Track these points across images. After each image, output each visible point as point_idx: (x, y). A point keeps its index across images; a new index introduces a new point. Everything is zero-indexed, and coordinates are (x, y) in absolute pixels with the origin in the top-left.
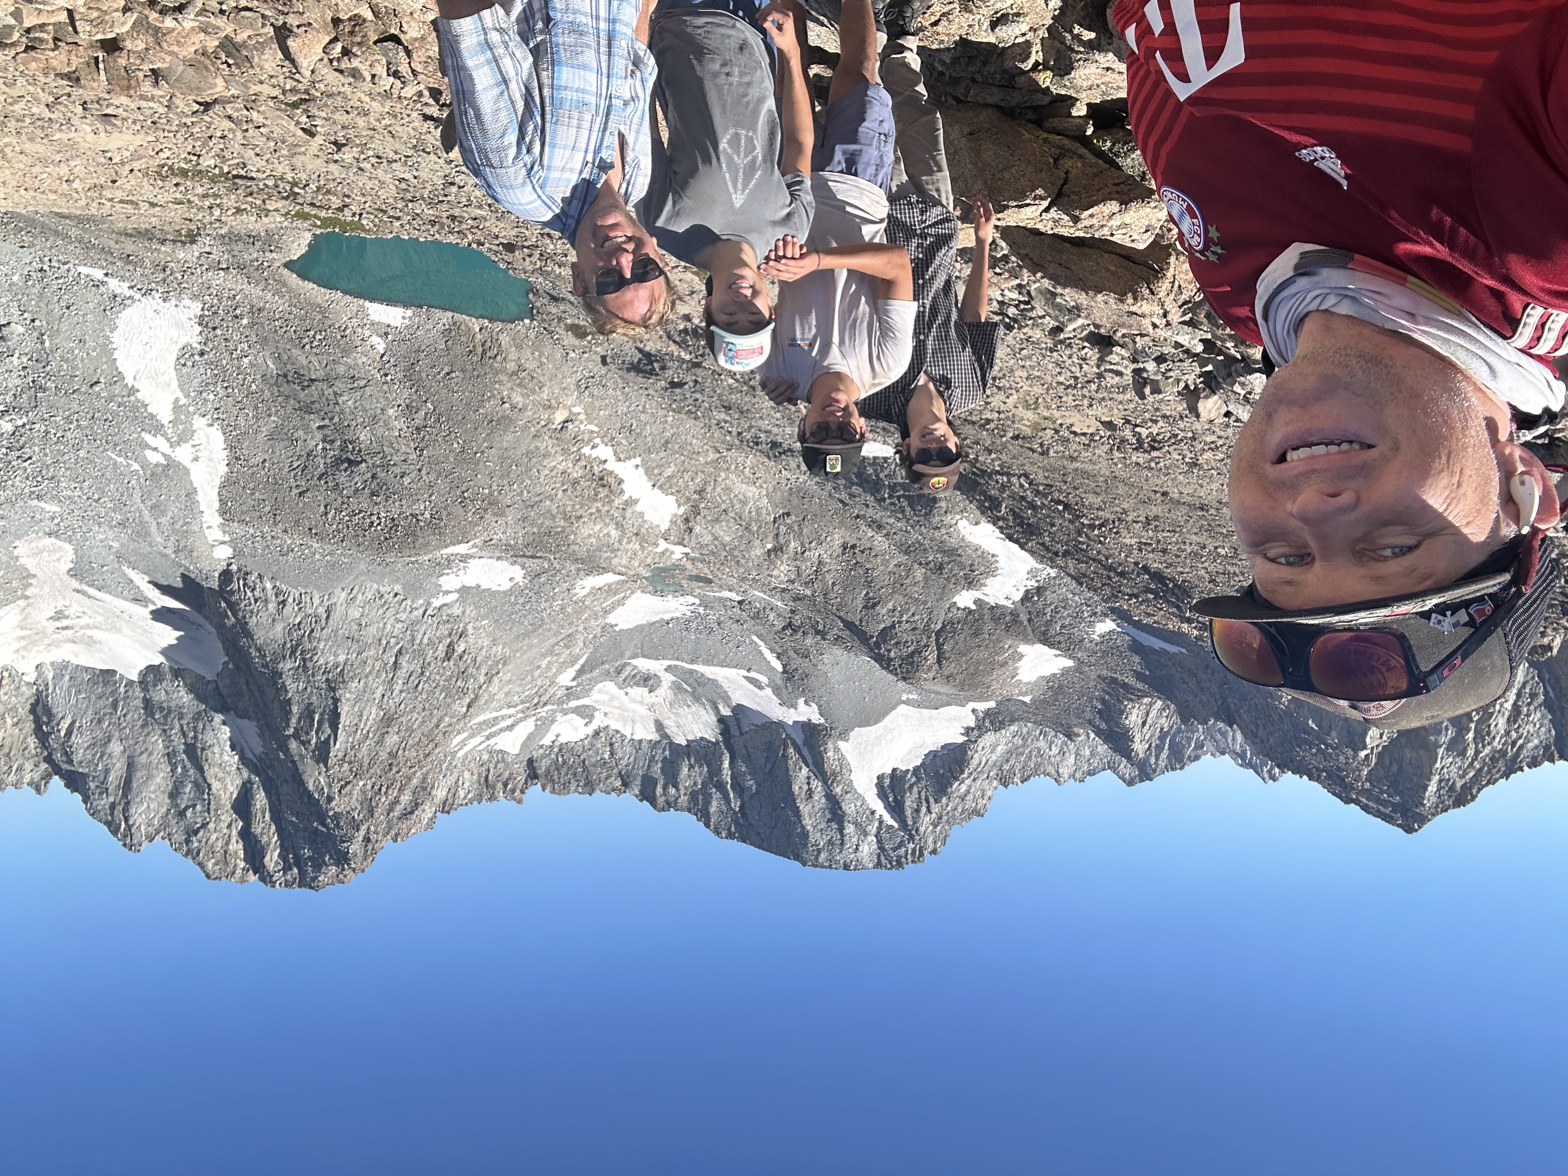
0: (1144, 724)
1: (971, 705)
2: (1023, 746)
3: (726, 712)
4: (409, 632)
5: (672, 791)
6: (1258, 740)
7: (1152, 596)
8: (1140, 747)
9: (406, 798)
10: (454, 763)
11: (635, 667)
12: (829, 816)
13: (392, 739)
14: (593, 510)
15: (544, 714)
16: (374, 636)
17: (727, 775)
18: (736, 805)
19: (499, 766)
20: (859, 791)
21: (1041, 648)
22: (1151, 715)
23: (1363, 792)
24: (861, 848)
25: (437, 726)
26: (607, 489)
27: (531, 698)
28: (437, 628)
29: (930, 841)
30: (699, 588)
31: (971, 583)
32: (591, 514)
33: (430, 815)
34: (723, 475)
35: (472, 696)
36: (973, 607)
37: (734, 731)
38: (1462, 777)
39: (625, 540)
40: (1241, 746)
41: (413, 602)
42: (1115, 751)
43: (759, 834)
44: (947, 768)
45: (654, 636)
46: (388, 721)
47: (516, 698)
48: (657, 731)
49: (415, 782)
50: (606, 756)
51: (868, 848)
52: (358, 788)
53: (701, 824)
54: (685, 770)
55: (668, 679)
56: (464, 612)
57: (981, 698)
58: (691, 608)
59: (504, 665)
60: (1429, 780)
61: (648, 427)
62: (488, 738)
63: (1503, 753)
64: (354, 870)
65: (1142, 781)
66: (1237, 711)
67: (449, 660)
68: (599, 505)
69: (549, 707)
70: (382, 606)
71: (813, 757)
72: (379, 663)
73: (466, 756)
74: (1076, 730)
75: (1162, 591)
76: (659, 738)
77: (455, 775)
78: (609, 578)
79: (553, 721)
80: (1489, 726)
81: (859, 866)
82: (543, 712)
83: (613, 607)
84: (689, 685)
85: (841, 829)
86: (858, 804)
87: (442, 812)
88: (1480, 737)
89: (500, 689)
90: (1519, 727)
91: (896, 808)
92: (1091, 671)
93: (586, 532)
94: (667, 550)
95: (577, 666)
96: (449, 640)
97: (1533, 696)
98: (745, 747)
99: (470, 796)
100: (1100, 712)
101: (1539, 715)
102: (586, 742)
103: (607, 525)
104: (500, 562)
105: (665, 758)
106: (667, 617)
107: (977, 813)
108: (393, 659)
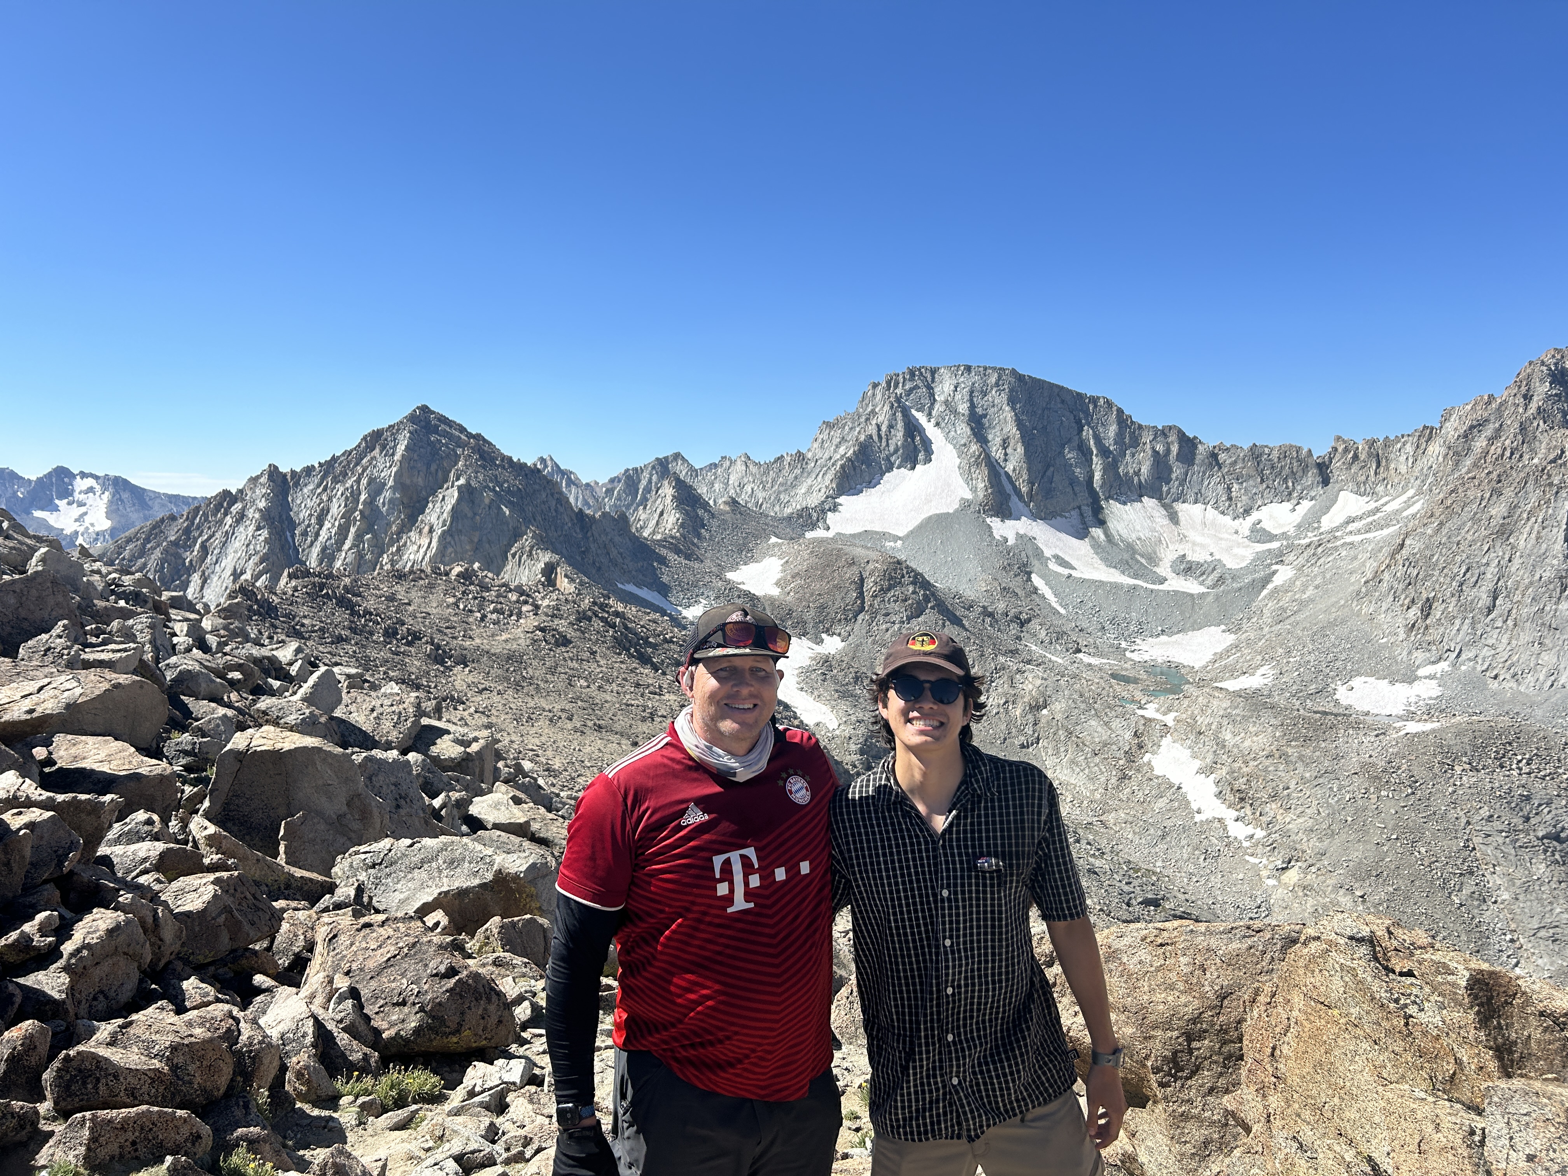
0: (662, 514)
1: (830, 534)
2: (780, 493)
3: (1097, 532)
4: (1479, 633)
5: (1159, 448)
6: (556, 496)
7: (651, 640)
8: (667, 491)
9: (1480, 443)
10: (1418, 482)
11: (1202, 583)
12: (985, 421)
13: (1498, 510)
14: (1252, 763)
15: (1310, 534)
16: (1523, 630)
17: (1097, 465)
18: (1087, 433)
19: (1363, 478)
20: (951, 447)
21: (758, 592)
22: (654, 522)
23: (463, 445)
24: (952, 387)
25: (1441, 524)
26: (1236, 787)
27: (1327, 553)
28: (1443, 636)
29: (879, 396)
30: (1127, 670)
31: (826, 661)
32: (1255, 759)
33: (1448, 424)
34: (1098, 796)
35: (1398, 557)
36: (824, 636)
37: (1088, 511)
38: (374, 458)
39: (1213, 727)
40: (570, 491)
41: (1474, 668)
42: (691, 486)
43: (1063, 402)
44: (858, 471)
45: (1180, 618)
46: (1504, 532)
47: (1344, 553)
48: (1176, 513)
49: (1468, 462)
50: (1236, 487)
51: (944, 388)
52: (1540, 456)
53: (1126, 412)
54: (1145, 470)
55: (1164, 570)
56: (1410, 653)
57: (821, 541)
58: (1136, 647)
59: (1358, 592)
60: (403, 455)
61: (1185, 856)
62: (1378, 510)
63: (336, 481)
64: (1543, 363)
65: (666, 458)
66: (573, 524)
67: (1428, 599)
68: (1245, 769)
69: (1304, 542)
70: (1513, 665)
71: (999, 483)
72: (1515, 599)
73: (1404, 490)
74: (727, 508)
75: (640, 645)
76: (1174, 504)
77: (1417, 469)
78: (1233, 685)
79: (1299, 526)
80: (346, 506)
81: (954, 370)
82: (1311, 537)
83: (1227, 651)
84: (1138, 561)
85: (972, 407)
86: (953, 433)
87: (1432, 428)
88: (355, 495)
89: (1363, 564)
90: (319, 505)
91: (913, 429)
92: (710, 568)
93: (1262, 739)
94: (1165, 714)
95: (1270, 586)
96: (1428, 622)
97: (305, 534)
98: (1075, 494)
99: (1399, 446)
100: (703, 526)
101: (301, 516)
102: (1259, 503)
103: (1235, 745)
104: (1366, 710)
105: (1167, 483)
106: (1163, 638)
107: (829, 426)
108: (1498, 602)
